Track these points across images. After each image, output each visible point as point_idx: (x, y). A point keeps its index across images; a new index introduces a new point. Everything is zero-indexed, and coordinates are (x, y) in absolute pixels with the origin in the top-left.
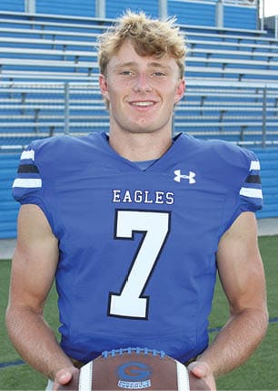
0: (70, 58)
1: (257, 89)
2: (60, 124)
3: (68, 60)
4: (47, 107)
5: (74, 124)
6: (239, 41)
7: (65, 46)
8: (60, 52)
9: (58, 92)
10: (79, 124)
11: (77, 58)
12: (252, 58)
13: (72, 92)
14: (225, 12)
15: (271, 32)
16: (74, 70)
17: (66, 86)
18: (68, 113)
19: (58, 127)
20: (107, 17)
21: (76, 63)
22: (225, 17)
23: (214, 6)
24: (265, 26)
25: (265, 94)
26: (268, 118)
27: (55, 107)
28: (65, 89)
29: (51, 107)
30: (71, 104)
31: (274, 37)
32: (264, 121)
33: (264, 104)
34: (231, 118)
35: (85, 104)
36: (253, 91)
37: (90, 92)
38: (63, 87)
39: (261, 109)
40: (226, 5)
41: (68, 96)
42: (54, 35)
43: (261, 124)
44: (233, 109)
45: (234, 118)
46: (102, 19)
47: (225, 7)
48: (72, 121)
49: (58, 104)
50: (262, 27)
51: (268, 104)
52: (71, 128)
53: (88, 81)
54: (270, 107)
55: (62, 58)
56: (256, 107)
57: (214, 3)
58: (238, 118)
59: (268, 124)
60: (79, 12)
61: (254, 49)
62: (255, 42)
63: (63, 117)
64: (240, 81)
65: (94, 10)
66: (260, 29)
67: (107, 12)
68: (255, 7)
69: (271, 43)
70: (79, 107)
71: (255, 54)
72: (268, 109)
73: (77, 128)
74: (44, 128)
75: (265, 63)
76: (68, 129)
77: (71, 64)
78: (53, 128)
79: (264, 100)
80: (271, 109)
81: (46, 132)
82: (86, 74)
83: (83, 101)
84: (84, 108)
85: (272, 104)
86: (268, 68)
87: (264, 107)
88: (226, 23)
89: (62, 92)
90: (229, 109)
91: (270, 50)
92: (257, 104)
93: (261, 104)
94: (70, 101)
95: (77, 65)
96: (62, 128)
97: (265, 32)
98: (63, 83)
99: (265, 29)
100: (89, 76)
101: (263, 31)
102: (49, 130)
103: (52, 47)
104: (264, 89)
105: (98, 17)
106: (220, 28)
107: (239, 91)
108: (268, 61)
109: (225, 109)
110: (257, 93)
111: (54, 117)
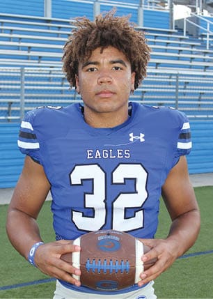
0: (23, 48)
1: (171, 75)
2: (17, 100)
3: (22, 50)
4: (6, 87)
5: (28, 101)
6: (156, 37)
7: (20, 39)
8: (16, 44)
9: (16, 75)
10: (31, 101)
11: (29, 49)
12: (166, 51)
13: (26, 75)
14: (144, 14)
15: (180, 31)
16: (27, 58)
17: (22, 70)
18: (24, 92)
19: (16, 103)
20: (53, 17)
21: (29, 52)
22: (144, 19)
23: (137, 10)
24: (176, 26)
25: (177, 79)
26: (180, 97)
27: (14, 87)
28: (21, 73)
29: (10, 87)
30: (26, 85)
31: (183, 35)
32: (176, 100)
33: (177, 86)
34: (150, 97)
35: (37, 85)
36: (168, 77)
37: (41, 75)
38: (19, 71)
39: (174, 91)
40: (145, 9)
41: (23, 78)
42: (12, 30)
43: (174, 102)
44: (152, 90)
45: (153, 97)
46: (49, 18)
47: (144, 11)
48: (26, 98)
49: (16, 85)
50: (174, 27)
51: (180, 87)
52: (26, 103)
53: (38, 67)
54: (181, 89)
55: (18, 48)
56: (171, 88)
57: (136, 8)
58: (156, 97)
59: (179, 102)
60: (30, 12)
61: (167, 44)
62: (168, 38)
63: (19, 95)
64: (156, 68)
65: (43, 11)
66: (172, 29)
67: (53, 12)
68: (168, 11)
69: (181, 39)
70: (32, 87)
71: (168, 47)
72: (179, 91)
73: (30, 103)
74: (4, 103)
75: (177, 55)
76: (24, 104)
77: (25, 53)
78: (12, 103)
79: (177, 83)
80: (182, 91)
81: (6, 106)
82: (37, 61)
83: (35, 83)
84: (35, 87)
85: (183, 87)
86: (178, 59)
87: (177, 89)
88: (145, 23)
89: (19, 75)
90: (149, 90)
91: (180, 45)
92: (171, 86)
93: (175, 87)
94: (25, 82)
95: (29, 54)
96: (19, 103)
97: (176, 31)
98: (19, 68)
99: (176, 29)
100: (39, 63)
101: (174, 30)
102: (8, 105)
103: (9, 39)
104: (177, 75)
105: (46, 16)
106: (141, 27)
107: (157, 76)
108: (179, 53)
109: (146, 90)
110: (170, 78)
111: (12, 95)
